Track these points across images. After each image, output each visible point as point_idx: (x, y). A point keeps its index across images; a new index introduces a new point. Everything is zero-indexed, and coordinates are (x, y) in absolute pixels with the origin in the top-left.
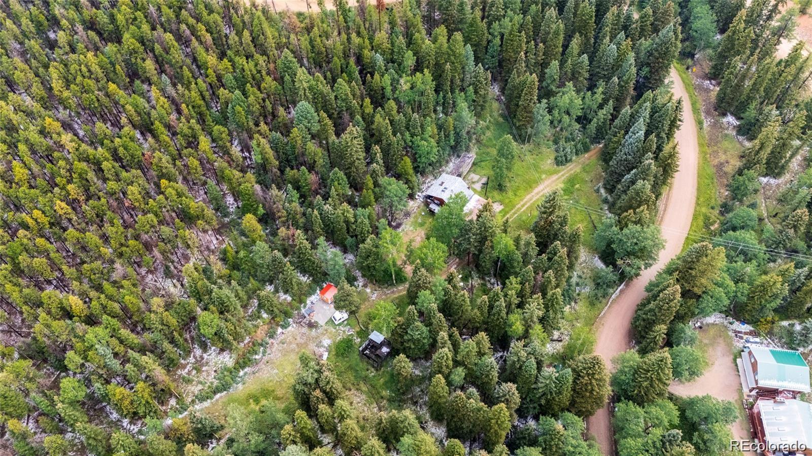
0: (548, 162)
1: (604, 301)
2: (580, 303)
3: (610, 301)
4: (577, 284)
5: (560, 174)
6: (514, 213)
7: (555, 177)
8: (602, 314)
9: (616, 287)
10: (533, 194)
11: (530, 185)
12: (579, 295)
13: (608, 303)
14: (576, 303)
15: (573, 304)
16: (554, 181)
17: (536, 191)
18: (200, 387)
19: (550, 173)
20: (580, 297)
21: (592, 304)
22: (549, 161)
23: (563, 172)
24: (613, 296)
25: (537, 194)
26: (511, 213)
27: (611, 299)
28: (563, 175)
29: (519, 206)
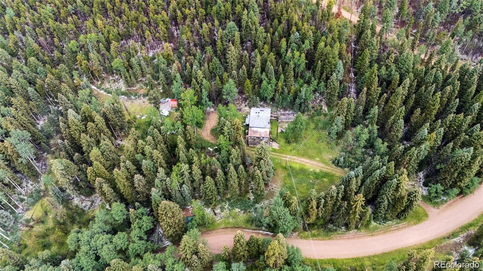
0: (329, 156)
1: (254, 227)
2: (245, 215)
3: (257, 231)
4: (256, 208)
5: (328, 167)
6: (277, 155)
7: (322, 165)
8: (246, 230)
9: (268, 230)
10: (299, 159)
11: (304, 154)
12: (250, 212)
13: (255, 230)
14: (244, 213)
15: (243, 212)
16: (318, 165)
17: (303, 159)
18: (109, 87)
19: (323, 161)
20: (248, 213)
21: (248, 221)
22: (331, 157)
23: (329, 168)
24: (261, 232)
25: (301, 161)
26: (276, 154)
27: (258, 231)
28: (327, 169)
29: (284, 155)
